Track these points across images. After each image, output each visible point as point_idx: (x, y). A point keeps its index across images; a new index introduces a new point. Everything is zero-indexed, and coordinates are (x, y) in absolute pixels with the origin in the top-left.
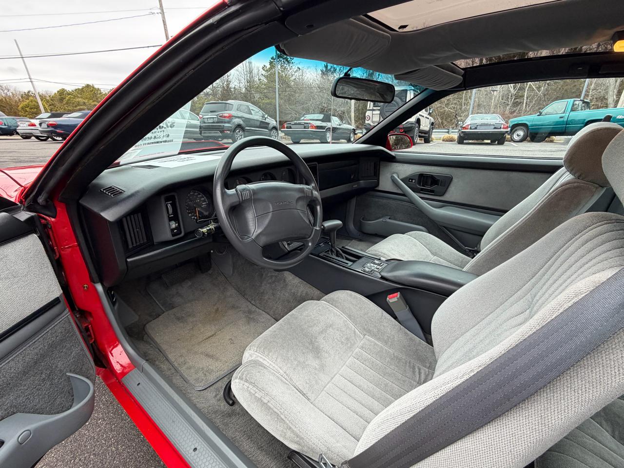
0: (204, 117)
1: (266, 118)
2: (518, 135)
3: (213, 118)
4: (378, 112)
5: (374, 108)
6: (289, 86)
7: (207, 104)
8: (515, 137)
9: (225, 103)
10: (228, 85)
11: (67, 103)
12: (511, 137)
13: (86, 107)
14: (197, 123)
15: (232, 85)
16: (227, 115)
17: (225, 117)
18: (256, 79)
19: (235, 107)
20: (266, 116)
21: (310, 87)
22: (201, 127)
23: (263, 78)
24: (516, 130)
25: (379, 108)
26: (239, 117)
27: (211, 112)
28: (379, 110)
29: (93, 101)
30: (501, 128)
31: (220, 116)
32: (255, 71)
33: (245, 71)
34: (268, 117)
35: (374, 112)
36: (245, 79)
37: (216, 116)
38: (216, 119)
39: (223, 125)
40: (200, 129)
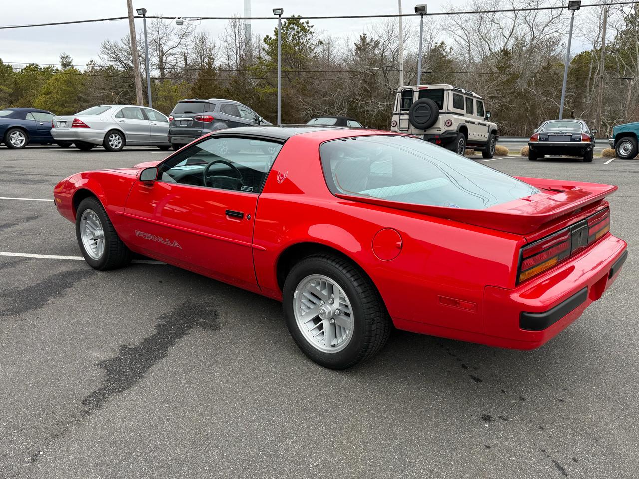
0: (176, 119)
1: (260, 122)
2: (625, 150)
3: (188, 120)
4: (407, 117)
5: (402, 112)
6: (305, 68)
7: (180, 102)
8: (622, 152)
9: (205, 102)
10: (210, 64)
12: (616, 151)
14: (166, 125)
15: (216, 64)
16: (207, 117)
17: (204, 120)
18: (255, 54)
19: (218, 107)
20: (260, 119)
21: (338, 69)
22: (170, 132)
23: (264, 55)
24: (622, 142)
25: (408, 112)
26: (222, 121)
27: (186, 113)
28: (408, 114)
30: (579, 140)
31: (197, 119)
32: (254, 41)
33: (237, 41)
34: (264, 120)
35: (402, 117)
36: (236, 55)
37: (191, 119)
38: (192, 122)
39: (202, 131)
40: (169, 134)
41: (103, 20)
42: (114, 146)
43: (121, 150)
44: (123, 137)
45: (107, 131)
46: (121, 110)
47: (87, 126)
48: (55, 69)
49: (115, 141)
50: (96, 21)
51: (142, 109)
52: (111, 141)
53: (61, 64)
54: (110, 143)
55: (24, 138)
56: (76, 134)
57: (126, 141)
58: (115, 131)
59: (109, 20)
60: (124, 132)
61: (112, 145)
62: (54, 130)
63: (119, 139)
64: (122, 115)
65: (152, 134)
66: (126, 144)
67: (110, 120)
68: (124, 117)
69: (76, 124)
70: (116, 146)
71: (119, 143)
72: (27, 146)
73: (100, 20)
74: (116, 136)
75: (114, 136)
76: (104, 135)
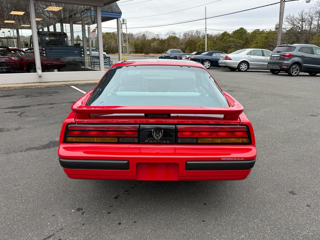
0: (273, 56)
7: (278, 47)
9: (289, 46)
11: (224, 41)
13: (233, 44)
14: (268, 59)
16: (288, 55)
17: (285, 56)
19: (297, 49)
26: (298, 56)
27: (278, 52)
29: (240, 40)
31: (282, 56)
37: (279, 55)
38: (279, 57)
39: (283, 62)
40: (268, 64)
41: (267, 5)
42: (243, 69)
43: (246, 71)
44: (248, 65)
45: (240, 62)
46: (250, 51)
47: (231, 59)
48: (265, 31)
49: (244, 67)
50: (264, 6)
51: (262, 51)
52: (241, 66)
53: (275, 28)
54: (241, 68)
55: (209, 64)
56: (225, 63)
57: (249, 67)
58: (245, 62)
59: (271, 5)
60: (249, 62)
61: (242, 68)
62: (220, 61)
63: (246, 66)
64: (250, 53)
65: (264, 63)
66: (249, 68)
67: (243, 56)
68: (251, 55)
69: (227, 58)
70: (244, 69)
71: (245, 68)
72: (210, 68)
73: (266, 6)
74: (244, 64)
75: (243, 64)
76: (238, 63)
